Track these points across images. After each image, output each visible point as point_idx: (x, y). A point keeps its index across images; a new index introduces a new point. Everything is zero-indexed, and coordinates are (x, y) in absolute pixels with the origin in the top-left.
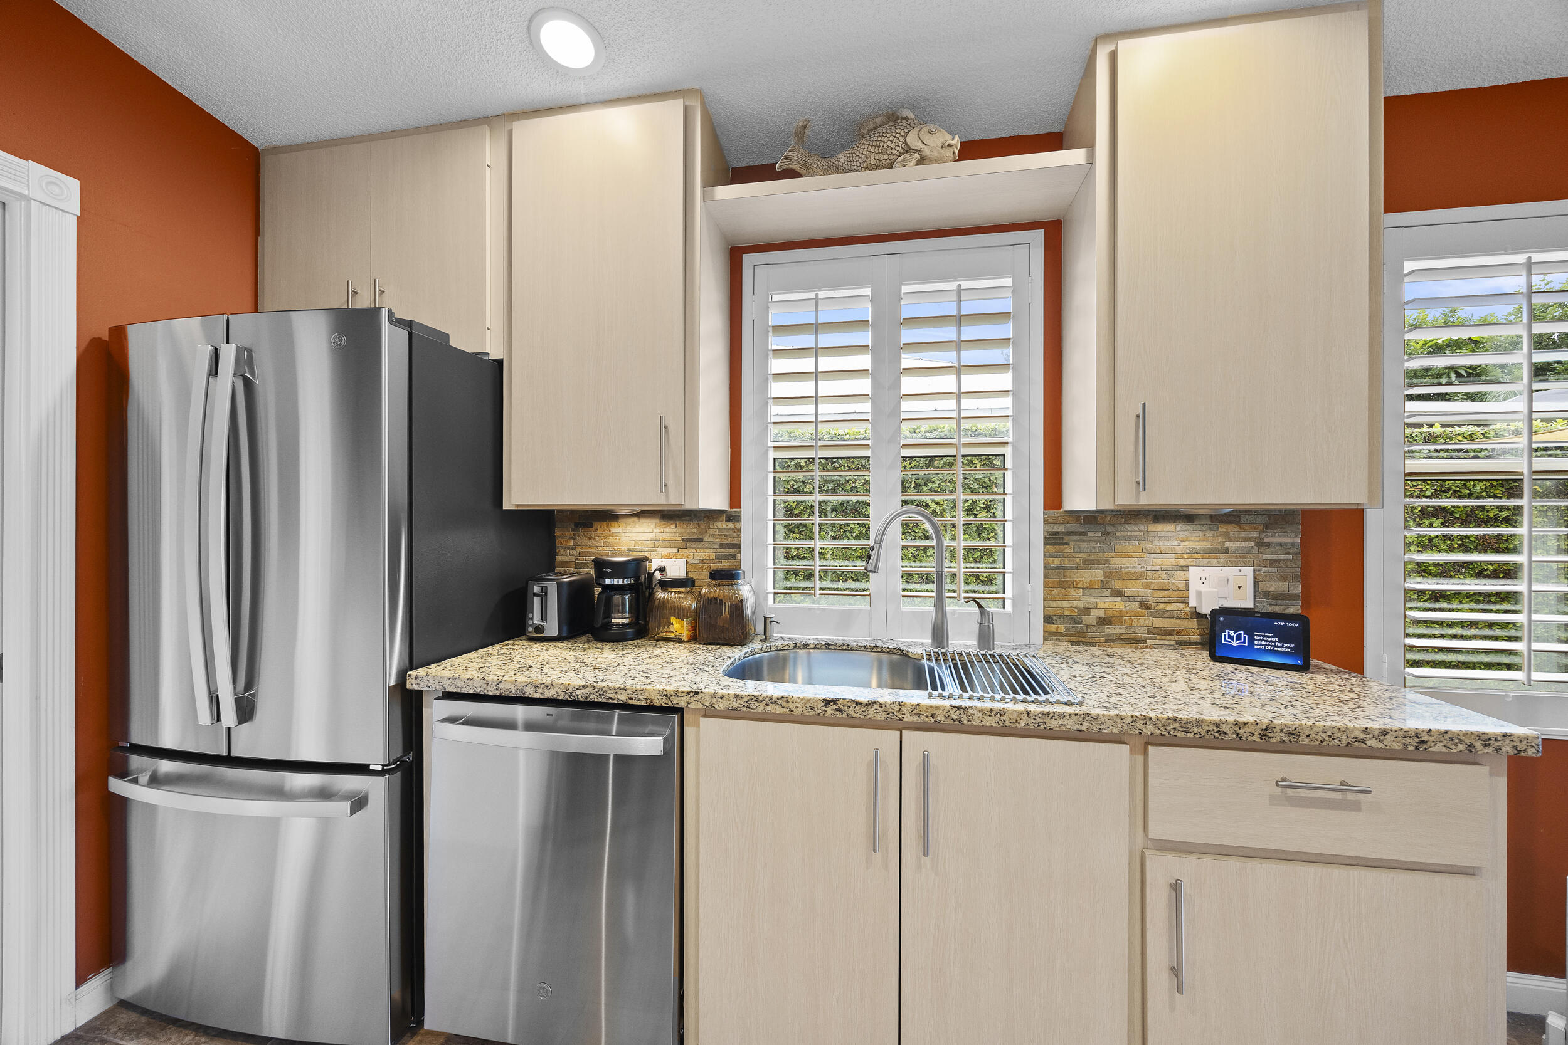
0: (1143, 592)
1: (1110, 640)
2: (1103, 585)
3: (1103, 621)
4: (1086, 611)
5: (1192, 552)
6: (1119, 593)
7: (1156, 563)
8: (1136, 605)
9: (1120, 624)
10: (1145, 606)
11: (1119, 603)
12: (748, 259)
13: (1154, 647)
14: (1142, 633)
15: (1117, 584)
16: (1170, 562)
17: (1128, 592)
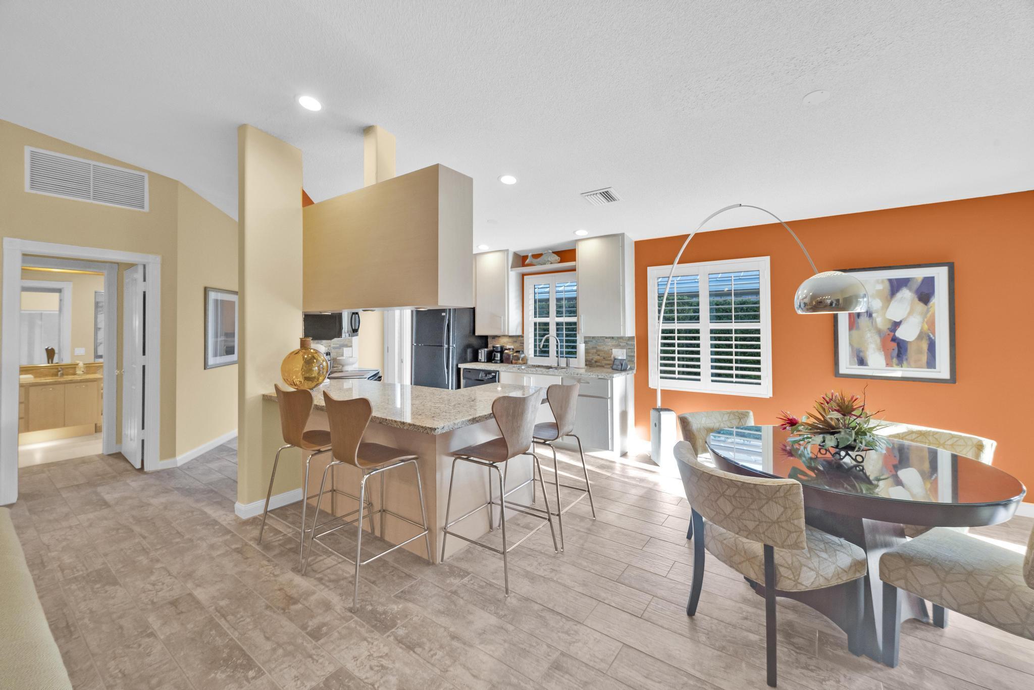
0: (604, 355)
1: (598, 366)
2: (596, 353)
3: (596, 362)
4: (592, 359)
5: (613, 345)
6: (599, 355)
7: (606, 349)
8: (602, 358)
9: (599, 362)
10: (604, 358)
11: (599, 357)
12: (525, 277)
13: (606, 368)
14: (604, 365)
15: (598, 353)
16: (609, 348)
17: (601, 355)
